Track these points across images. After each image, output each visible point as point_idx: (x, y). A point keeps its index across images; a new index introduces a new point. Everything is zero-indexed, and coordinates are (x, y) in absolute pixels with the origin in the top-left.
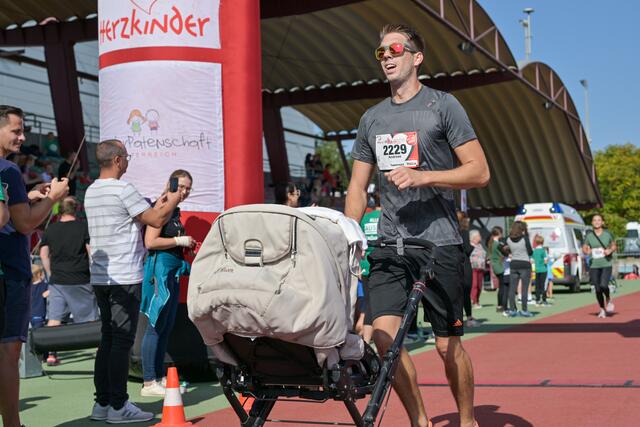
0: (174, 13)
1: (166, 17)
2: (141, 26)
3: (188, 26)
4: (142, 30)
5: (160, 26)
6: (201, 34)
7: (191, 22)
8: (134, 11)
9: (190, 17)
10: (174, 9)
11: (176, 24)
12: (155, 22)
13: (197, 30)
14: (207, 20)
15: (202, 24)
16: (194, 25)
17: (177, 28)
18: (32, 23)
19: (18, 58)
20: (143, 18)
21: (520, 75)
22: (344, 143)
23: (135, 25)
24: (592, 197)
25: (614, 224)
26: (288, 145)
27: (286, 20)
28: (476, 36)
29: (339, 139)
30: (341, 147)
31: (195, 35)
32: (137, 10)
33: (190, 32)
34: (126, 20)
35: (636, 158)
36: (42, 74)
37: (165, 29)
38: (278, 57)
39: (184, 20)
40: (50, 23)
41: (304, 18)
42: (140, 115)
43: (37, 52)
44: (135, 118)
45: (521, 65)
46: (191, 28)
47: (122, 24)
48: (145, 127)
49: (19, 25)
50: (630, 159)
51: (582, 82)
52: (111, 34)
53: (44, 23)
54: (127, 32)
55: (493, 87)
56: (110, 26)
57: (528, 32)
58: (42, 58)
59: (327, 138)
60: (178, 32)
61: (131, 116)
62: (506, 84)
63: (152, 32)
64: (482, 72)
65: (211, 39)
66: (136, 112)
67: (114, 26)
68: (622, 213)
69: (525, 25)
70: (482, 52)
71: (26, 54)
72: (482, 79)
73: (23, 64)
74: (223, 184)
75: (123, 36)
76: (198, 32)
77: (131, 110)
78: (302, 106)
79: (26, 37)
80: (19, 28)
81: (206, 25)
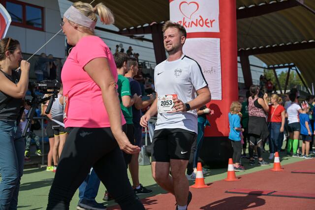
0: (200, 18)
1: (197, 20)
3: (206, 23)
4: (187, 25)
5: (194, 24)
6: (211, 26)
7: (207, 21)
8: (184, 18)
9: (207, 19)
10: (200, 16)
12: (192, 22)
14: (214, 20)
15: (211, 22)
16: (208, 23)
17: (202, 24)
18: (147, 25)
19: (142, 39)
20: (188, 21)
22: (276, 70)
23: (184, 24)
26: (252, 72)
27: (251, 19)
29: (274, 68)
30: (275, 72)
31: (209, 27)
32: (185, 18)
33: (207, 25)
34: (181, 22)
36: (151, 45)
37: (196, 25)
38: (247, 35)
39: (204, 21)
40: (154, 24)
41: (258, 17)
43: (149, 36)
46: (208, 24)
49: (142, 25)
53: (151, 24)
58: (151, 39)
59: (269, 68)
60: (202, 26)
63: (191, 26)
65: (215, 28)
71: (145, 37)
73: (144, 41)
74: (221, 88)
76: (210, 26)
78: (258, 55)
79: (145, 31)
80: (142, 27)
81: (213, 23)
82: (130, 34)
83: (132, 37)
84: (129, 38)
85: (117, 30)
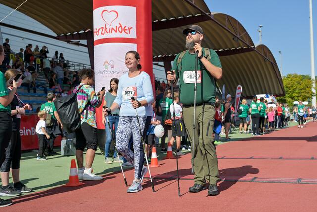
0: (119, 26)
1: (117, 27)
2: (108, 30)
3: (124, 30)
6: (129, 33)
7: (126, 28)
8: (105, 25)
9: (126, 27)
10: (120, 24)
11: (120, 29)
12: (113, 29)
13: (128, 31)
14: (132, 28)
15: (129, 29)
16: (127, 30)
18: (83, 32)
19: (78, 44)
20: (109, 27)
21: (256, 49)
23: (106, 30)
24: (282, 93)
25: (289, 102)
28: (239, 35)
31: (127, 33)
32: (107, 24)
34: (102, 28)
35: (297, 78)
36: (86, 49)
37: (116, 31)
38: (169, 43)
39: (123, 28)
40: (88, 31)
42: (108, 62)
43: (84, 42)
44: (106, 63)
45: (256, 45)
46: (126, 31)
47: (101, 29)
48: (109, 67)
49: (78, 32)
50: (295, 79)
51: (280, 52)
52: (97, 33)
53: (86, 31)
54: (103, 32)
55: (247, 53)
56: (97, 30)
57: (260, 34)
58: (86, 44)
60: (121, 32)
61: (105, 63)
62: (251, 52)
63: (112, 32)
64: (242, 48)
65: (133, 35)
66: (106, 61)
67: (99, 30)
68: (292, 98)
69: (259, 32)
70: (242, 41)
71: (80, 43)
72: (242, 50)
73: (80, 46)
75: (102, 34)
77: (104, 61)
79: (80, 37)
80: (78, 33)
81: (131, 30)
82: (67, 39)
83: (69, 42)
84: (66, 43)
85: (56, 35)
